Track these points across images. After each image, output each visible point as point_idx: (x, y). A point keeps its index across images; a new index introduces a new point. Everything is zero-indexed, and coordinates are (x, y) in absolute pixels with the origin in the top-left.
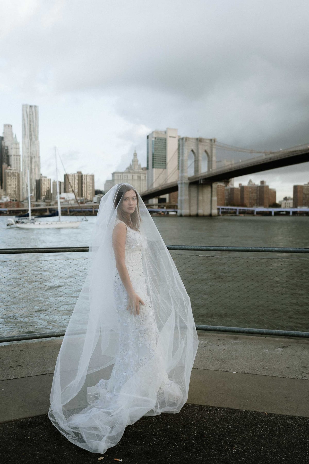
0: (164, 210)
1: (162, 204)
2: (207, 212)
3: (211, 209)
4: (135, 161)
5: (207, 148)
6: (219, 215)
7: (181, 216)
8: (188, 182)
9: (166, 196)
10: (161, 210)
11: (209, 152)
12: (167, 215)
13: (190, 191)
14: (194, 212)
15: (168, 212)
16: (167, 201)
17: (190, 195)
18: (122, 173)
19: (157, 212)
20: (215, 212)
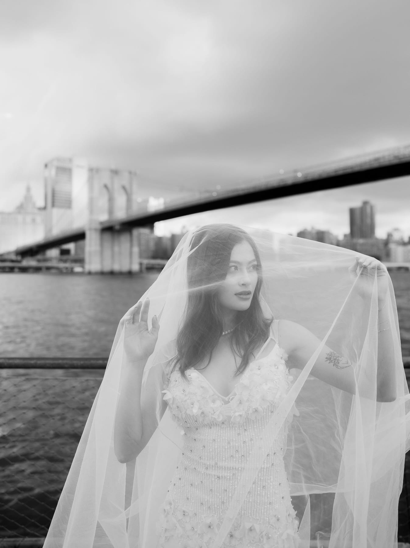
0: (68, 265)
1: (65, 257)
2: (125, 268)
3: (131, 263)
4: (28, 198)
5: (125, 182)
6: (141, 271)
7: (90, 273)
8: (99, 227)
9: (71, 246)
10: (62, 265)
11: (128, 187)
12: (71, 272)
13: (102, 240)
14: (107, 268)
15: (72, 269)
16: (73, 252)
17: (102, 245)
18: (9, 214)
19: (57, 268)
20: (135, 267)
